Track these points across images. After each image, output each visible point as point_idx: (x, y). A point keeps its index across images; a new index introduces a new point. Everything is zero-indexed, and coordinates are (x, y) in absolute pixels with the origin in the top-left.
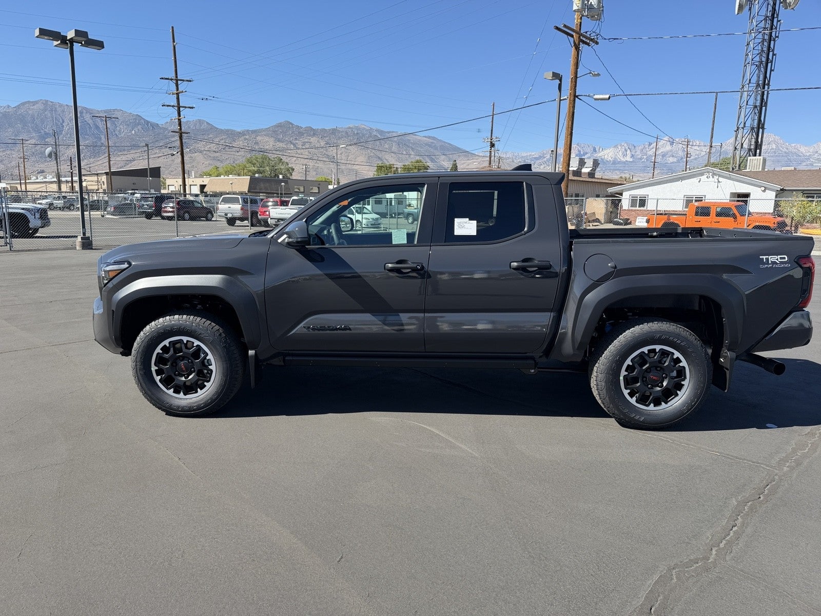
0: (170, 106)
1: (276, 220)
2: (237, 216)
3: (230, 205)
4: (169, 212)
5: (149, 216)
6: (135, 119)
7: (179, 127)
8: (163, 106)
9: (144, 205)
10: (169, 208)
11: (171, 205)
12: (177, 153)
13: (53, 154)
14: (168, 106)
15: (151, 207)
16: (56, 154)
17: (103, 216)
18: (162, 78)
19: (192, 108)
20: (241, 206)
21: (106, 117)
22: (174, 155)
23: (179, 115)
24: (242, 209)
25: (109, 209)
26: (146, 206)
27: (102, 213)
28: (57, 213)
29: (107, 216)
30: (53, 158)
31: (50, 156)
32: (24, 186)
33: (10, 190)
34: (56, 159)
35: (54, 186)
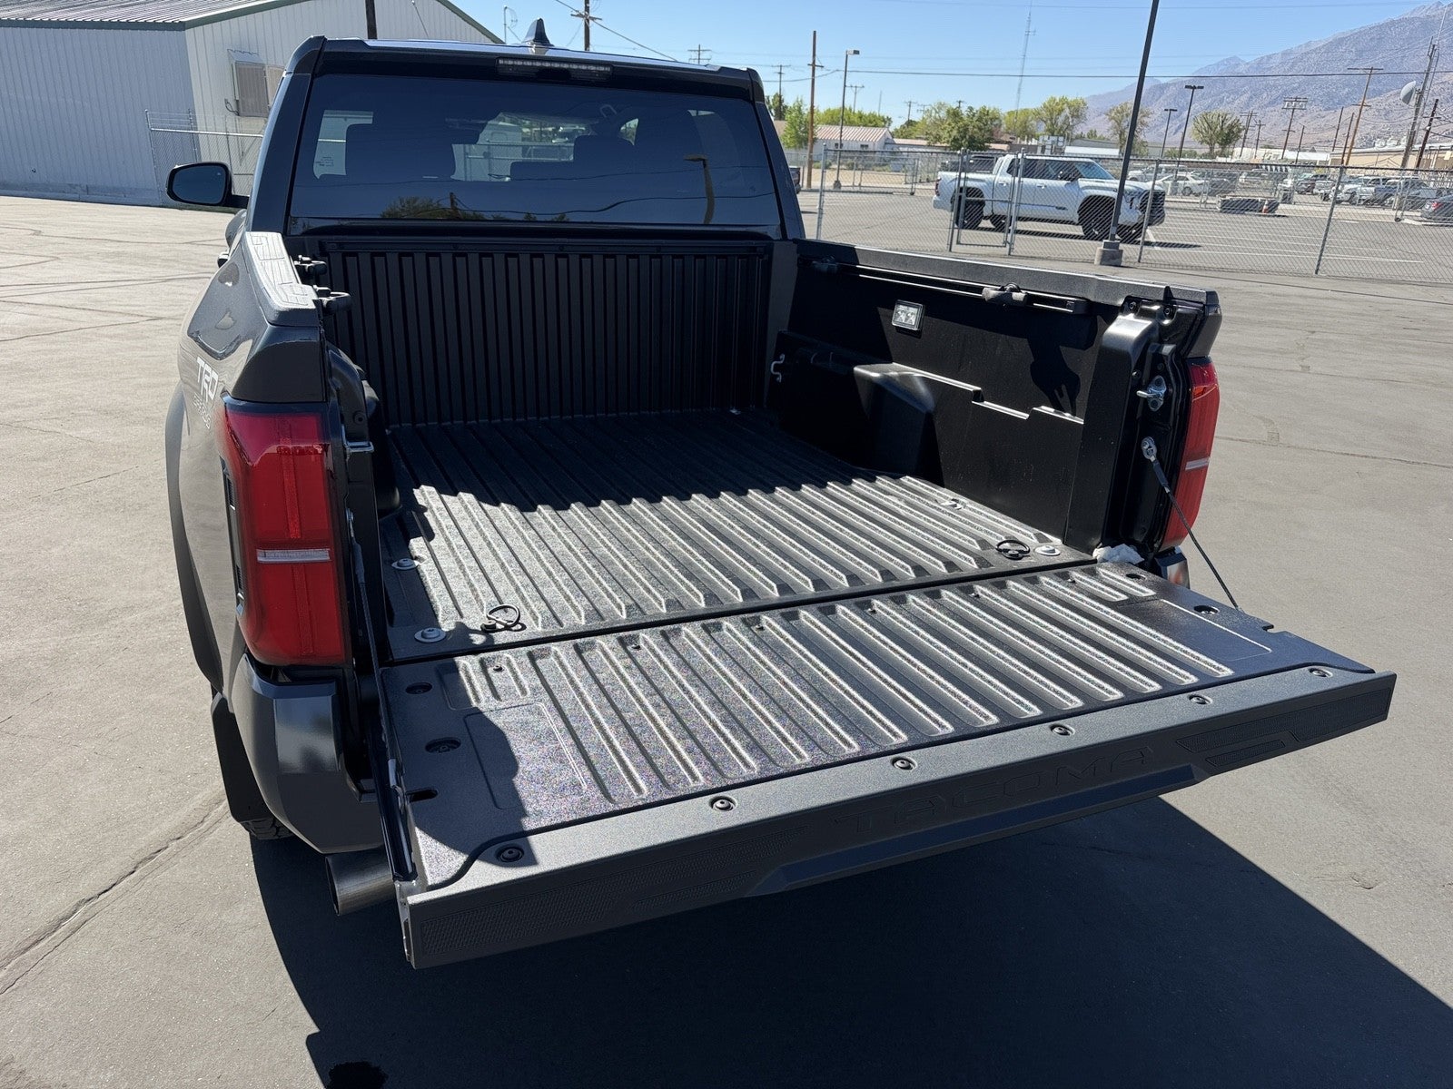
13: (1415, 95)
16: (1421, 94)
17: (1397, 220)
25: (1427, 207)
27: (1400, 213)
28: (1359, 211)
29: (1407, 221)
30: (1413, 102)
31: (1407, 99)
32: (1345, 159)
33: (1329, 165)
34: (1418, 104)
35: (1399, 159)
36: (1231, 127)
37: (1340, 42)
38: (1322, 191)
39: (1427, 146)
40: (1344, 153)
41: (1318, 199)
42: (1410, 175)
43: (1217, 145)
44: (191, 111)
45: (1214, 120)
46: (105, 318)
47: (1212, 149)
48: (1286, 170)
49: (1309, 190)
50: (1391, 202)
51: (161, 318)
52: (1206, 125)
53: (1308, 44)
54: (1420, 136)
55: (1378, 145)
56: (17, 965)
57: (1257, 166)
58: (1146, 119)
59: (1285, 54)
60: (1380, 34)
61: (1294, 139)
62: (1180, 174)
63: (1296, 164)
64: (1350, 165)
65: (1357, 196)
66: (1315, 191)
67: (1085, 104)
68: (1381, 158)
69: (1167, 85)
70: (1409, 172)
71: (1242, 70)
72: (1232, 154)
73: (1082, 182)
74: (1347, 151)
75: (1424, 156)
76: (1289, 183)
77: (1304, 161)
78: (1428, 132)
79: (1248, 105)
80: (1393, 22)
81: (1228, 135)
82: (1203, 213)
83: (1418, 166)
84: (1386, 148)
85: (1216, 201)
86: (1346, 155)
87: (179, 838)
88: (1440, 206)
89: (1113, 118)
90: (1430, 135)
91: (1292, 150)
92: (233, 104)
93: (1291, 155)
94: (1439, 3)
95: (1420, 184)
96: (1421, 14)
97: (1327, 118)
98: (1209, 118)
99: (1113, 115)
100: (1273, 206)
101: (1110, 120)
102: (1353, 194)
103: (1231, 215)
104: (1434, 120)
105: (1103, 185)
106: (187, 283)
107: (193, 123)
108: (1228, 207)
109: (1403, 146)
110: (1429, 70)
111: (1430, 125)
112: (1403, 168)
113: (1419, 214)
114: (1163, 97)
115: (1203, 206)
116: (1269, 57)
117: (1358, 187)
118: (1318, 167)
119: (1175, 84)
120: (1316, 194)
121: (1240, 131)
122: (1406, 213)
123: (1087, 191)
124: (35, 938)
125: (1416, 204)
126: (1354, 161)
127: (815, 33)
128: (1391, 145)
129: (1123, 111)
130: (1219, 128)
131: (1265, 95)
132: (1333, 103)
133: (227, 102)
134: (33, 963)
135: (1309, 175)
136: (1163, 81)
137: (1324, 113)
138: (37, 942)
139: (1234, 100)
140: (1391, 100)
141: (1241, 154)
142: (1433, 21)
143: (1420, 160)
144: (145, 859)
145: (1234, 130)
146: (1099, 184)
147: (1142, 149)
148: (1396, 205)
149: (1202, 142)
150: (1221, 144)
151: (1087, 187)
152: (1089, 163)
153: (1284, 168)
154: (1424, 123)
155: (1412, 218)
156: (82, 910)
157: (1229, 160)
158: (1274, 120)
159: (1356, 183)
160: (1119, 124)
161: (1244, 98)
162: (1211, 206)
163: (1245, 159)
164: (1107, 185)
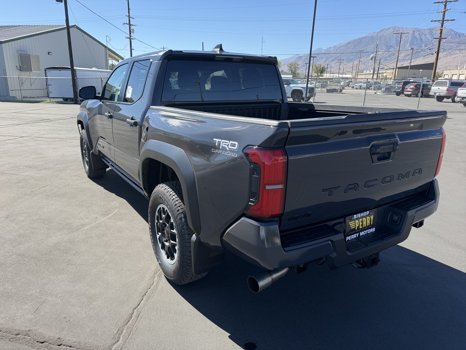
0: (436, 21)
1: (461, 98)
2: (442, 95)
3: (439, 87)
4: (409, 91)
5: (398, 94)
6: (448, 32)
7: (440, 35)
8: (431, 22)
9: (396, 87)
10: (409, 89)
11: (412, 87)
12: (435, 53)
13: (374, 58)
14: (435, 21)
15: (399, 88)
16: (375, 57)
17: (375, 93)
18: (435, 3)
19: (454, 20)
20: (447, 88)
21: (402, 33)
22: (433, 54)
23: (442, 26)
24: (447, 90)
25: (383, 89)
26: (397, 88)
27: (376, 91)
28: (363, 91)
29: (378, 93)
30: (373, 60)
31: (372, 59)
32: (356, 76)
33: (352, 78)
34: (375, 60)
35: (371, 76)
36: (323, 68)
37: (349, 43)
38: (352, 86)
39: (379, 72)
40: (356, 75)
41: (351, 88)
42: (375, 80)
43: (319, 73)
44: (5, 70)
45: (318, 66)
46: (4, 138)
47: (318, 74)
48: (340, 80)
49: (348, 85)
50: (372, 88)
51: (24, 137)
52: (315, 68)
53: (340, 44)
54: (376, 69)
55: (365, 72)
56: (128, 328)
57: (332, 79)
58: (298, 66)
59: (334, 47)
60: (360, 40)
61: (341, 71)
62: (312, 82)
63: (343, 78)
64: (358, 78)
65: (362, 87)
66: (350, 86)
67: (280, 62)
68: (366, 76)
69: (302, 56)
70: (375, 79)
71: (323, 51)
72: (323, 76)
73: (291, 85)
74: (357, 74)
75: (378, 75)
76: (342, 84)
77: (345, 77)
78: (379, 68)
79: (325, 62)
80: (363, 37)
81: (322, 70)
82: (322, 93)
83: (377, 77)
84: (367, 73)
85: (324, 90)
86: (357, 75)
87: (150, 288)
88: (386, 89)
89: (289, 66)
90: (379, 69)
91: (341, 74)
92: (19, 67)
93: (341, 76)
94: (375, 32)
95: (379, 83)
96: (370, 35)
97: (348, 65)
98: (316, 65)
99: (289, 65)
100: (341, 91)
101: (288, 67)
102: (361, 86)
103: (329, 93)
104: (380, 65)
105: (297, 86)
106: (24, 125)
107: (5, 74)
108: (329, 91)
109: (372, 72)
110: (377, 51)
111: (379, 66)
112: (373, 79)
113: (381, 91)
114: (302, 60)
115: (321, 91)
116: (330, 48)
117: (362, 84)
118: (349, 79)
119: (304, 56)
120: (350, 87)
121: (325, 69)
122: (377, 91)
123: (293, 88)
124: (127, 320)
125: (379, 88)
126: (359, 77)
127: (203, 43)
128: (368, 72)
129: (292, 64)
130: (319, 69)
131: (330, 59)
132: (349, 60)
133: (17, 67)
134: (132, 327)
135: (347, 81)
136: (301, 55)
137: (347, 63)
138: (129, 321)
139: (321, 60)
140: (365, 59)
141: (326, 75)
142: (374, 37)
143: (377, 76)
144: (144, 295)
145: (324, 69)
146: (296, 86)
147: (298, 75)
148: (373, 89)
149: (315, 73)
150: (320, 73)
151: (293, 87)
152: (293, 80)
153: (339, 79)
154: (377, 66)
155: (379, 93)
156: (135, 311)
157: (323, 78)
158: (334, 65)
159: (361, 83)
160: (291, 68)
161: (324, 59)
162: (324, 91)
163: (327, 77)
164: (298, 86)
